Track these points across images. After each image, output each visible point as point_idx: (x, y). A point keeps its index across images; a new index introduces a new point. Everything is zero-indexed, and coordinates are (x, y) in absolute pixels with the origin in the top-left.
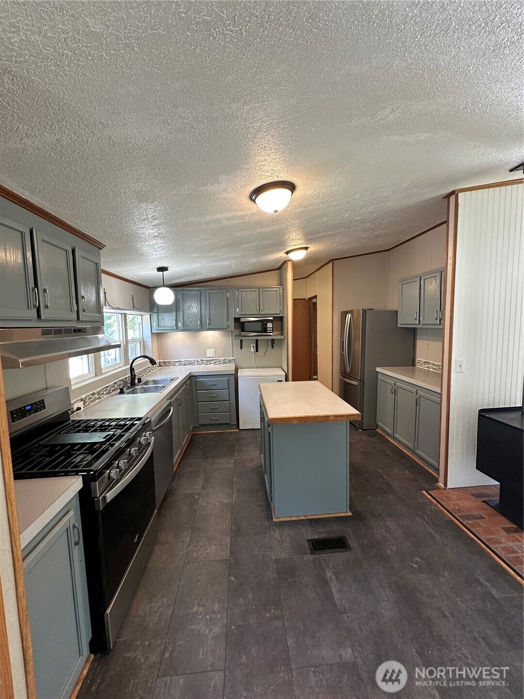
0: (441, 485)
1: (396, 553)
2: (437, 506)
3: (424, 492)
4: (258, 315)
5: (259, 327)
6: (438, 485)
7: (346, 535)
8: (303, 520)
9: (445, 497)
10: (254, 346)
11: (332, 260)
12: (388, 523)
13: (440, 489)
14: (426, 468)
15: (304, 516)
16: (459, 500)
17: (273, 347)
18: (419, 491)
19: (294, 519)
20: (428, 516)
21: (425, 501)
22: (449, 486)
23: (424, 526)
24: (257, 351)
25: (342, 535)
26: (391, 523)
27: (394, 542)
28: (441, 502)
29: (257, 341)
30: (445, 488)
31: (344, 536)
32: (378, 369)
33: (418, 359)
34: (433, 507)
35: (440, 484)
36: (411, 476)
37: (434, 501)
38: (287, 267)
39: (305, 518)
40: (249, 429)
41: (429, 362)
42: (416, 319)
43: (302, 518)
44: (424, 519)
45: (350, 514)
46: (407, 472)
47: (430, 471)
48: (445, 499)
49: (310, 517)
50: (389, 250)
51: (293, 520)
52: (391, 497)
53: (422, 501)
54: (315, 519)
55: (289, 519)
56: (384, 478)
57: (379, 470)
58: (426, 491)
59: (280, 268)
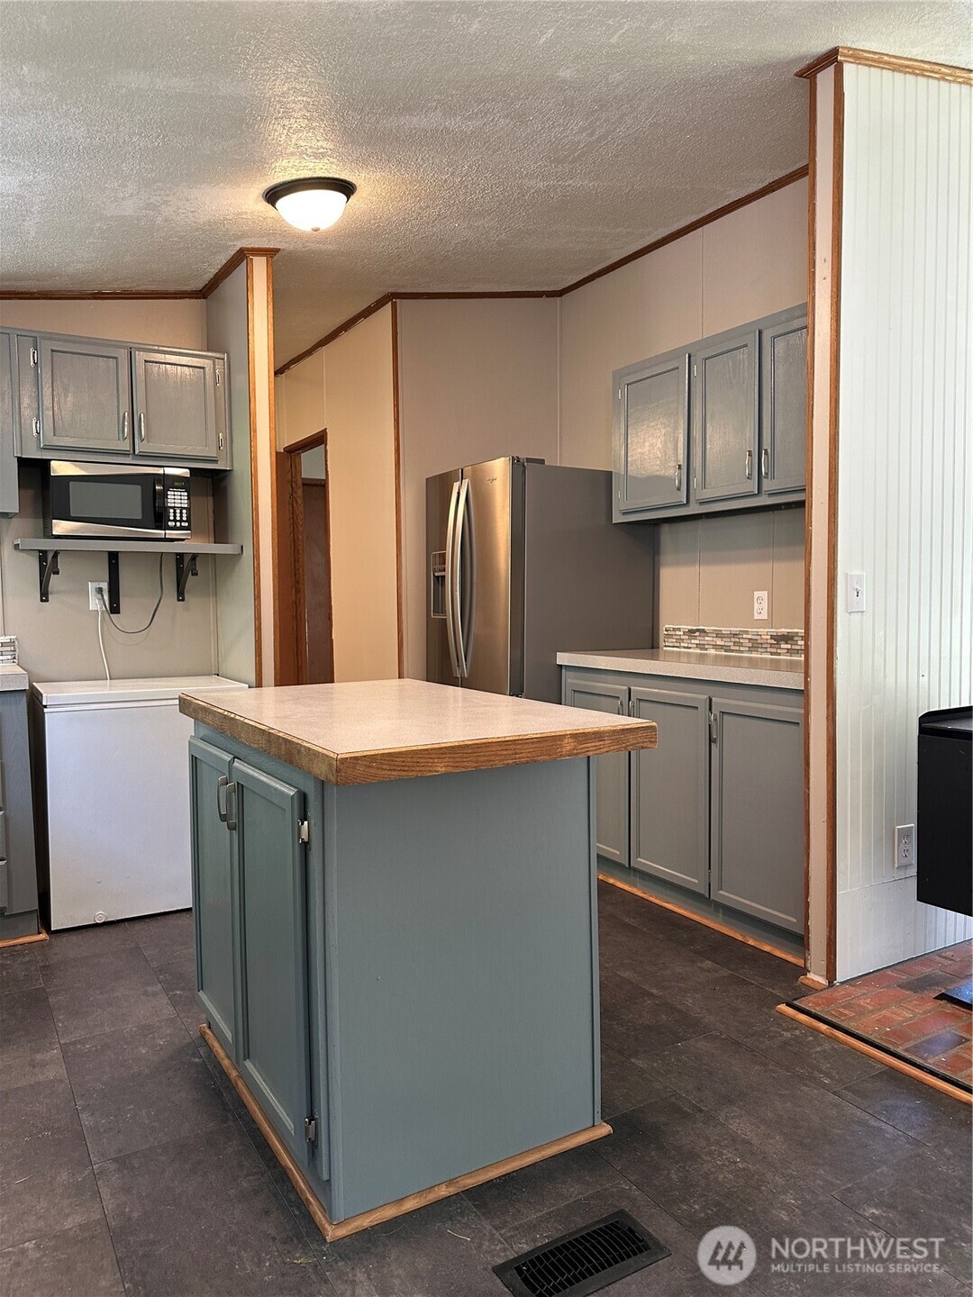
0: (816, 977)
1: (804, 1214)
2: (836, 1039)
3: (783, 1007)
4: (124, 454)
5: (132, 502)
6: (806, 982)
7: (625, 1205)
8: (446, 1200)
9: (844, 1007)
10: (100, 590)
11: (391, 297)
12: (733, 1126)
13: (817, 991)
14: (751, 942)
15: (450, 1182)
16: (882, 1007)
17: (181, 595)
18: (765, 1010)
19: (410, 1205)
20: (828, 1075)
21: (797, 1032)
22: (841, 977)
23: (835, 1105)
24: (114, 608)
25: (611, 1210)
26: (741, 1125)
27: (781, 1181)
28: (844, 1024)
29: (113, 557)
30: (831, 984)
31: (622, 1212)
32: (563, 658)
33: (665, 625)
34: (827, 1046)
35: (810, 975)
36: (725, 972)
37: (824, 1027)
38: (249, 276)
39: (452, 1190)
40: (96, 926)
41: (703, 631)
42: (679, 489)
43: (443, 1192)
44: (824, 1086)
45: (606, 1129)
46: (708, 964)
47: (767, 948)
48: (846, 1012)
49: (470, 1182)
50: (560, 293)
51: (410, 1213)
52: (701, 1045)
53: (787, 1035)
54: (489, 1184)
55: (390, 1213)
56: (652, 994)
57: (626, 974)
58: (788, 1005)
59: (206, 292)
